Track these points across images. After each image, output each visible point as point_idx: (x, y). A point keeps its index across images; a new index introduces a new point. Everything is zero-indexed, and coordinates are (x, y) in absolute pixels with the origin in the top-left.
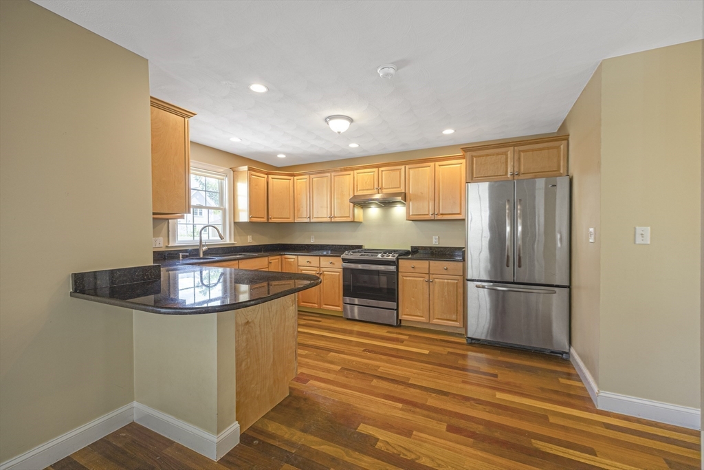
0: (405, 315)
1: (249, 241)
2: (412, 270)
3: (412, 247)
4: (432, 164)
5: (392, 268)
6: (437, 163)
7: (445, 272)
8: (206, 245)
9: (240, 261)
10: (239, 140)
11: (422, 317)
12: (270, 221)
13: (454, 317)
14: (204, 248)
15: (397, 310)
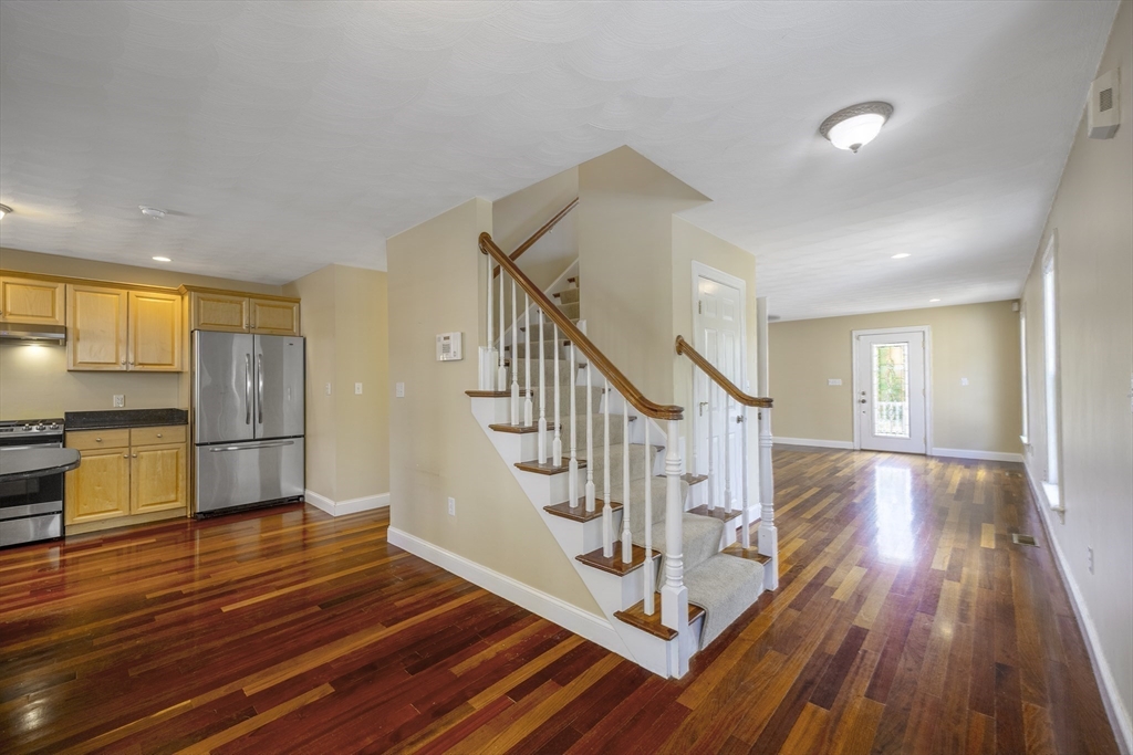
0: (76, 516)
2: (97, 445)
4: (124, 292)
6: (132, 293)
7: (159, 441)
11: (117, 510)
13: (173, 497)
15: (62, 511)
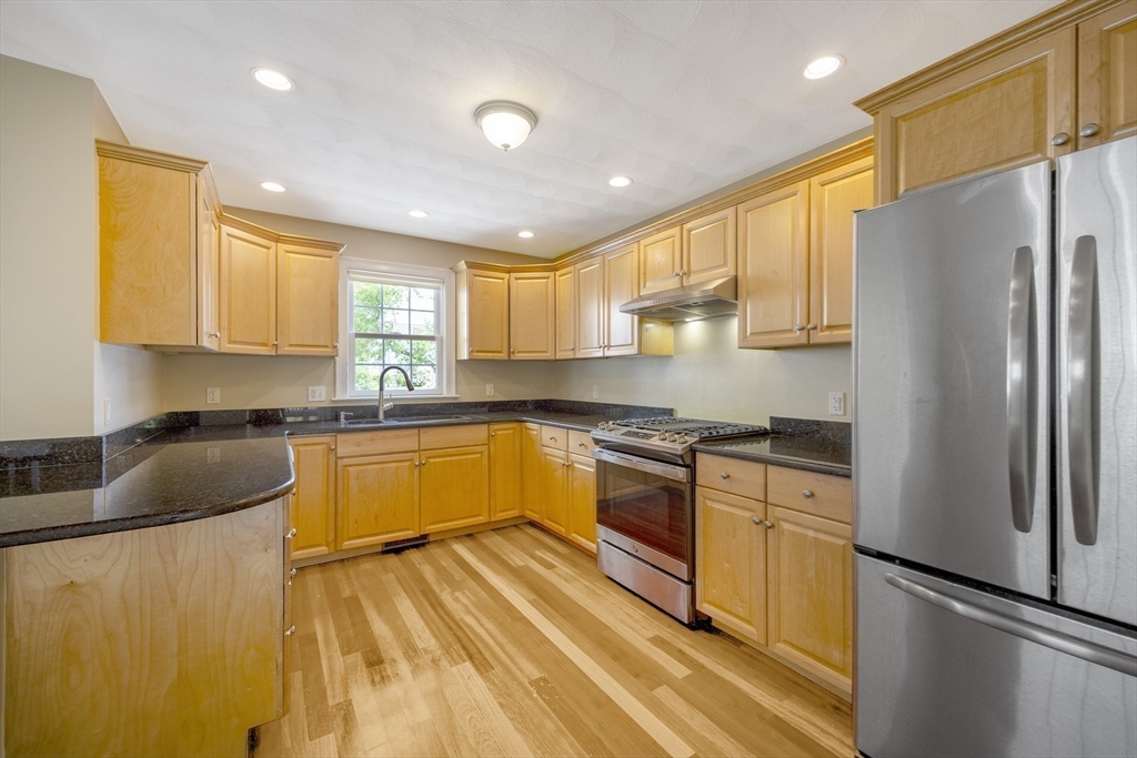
0: (709, 602)
1: (489, 393)
2: (725, 486)
3: (772, 419)
4: (802, 185)
5: (680, 473)
6: (816, 179)
7: (807, 504)
8: (392, 400)
9: (422, 430)
10: (425, 215)
11: (748, 622)
12: (512, 358)
13: (836, 655)
14: (387, 405)
15: (691, 583)
